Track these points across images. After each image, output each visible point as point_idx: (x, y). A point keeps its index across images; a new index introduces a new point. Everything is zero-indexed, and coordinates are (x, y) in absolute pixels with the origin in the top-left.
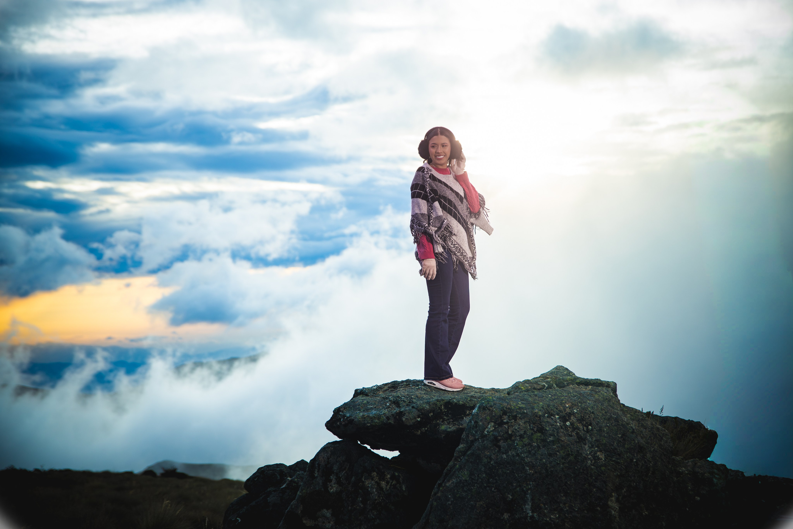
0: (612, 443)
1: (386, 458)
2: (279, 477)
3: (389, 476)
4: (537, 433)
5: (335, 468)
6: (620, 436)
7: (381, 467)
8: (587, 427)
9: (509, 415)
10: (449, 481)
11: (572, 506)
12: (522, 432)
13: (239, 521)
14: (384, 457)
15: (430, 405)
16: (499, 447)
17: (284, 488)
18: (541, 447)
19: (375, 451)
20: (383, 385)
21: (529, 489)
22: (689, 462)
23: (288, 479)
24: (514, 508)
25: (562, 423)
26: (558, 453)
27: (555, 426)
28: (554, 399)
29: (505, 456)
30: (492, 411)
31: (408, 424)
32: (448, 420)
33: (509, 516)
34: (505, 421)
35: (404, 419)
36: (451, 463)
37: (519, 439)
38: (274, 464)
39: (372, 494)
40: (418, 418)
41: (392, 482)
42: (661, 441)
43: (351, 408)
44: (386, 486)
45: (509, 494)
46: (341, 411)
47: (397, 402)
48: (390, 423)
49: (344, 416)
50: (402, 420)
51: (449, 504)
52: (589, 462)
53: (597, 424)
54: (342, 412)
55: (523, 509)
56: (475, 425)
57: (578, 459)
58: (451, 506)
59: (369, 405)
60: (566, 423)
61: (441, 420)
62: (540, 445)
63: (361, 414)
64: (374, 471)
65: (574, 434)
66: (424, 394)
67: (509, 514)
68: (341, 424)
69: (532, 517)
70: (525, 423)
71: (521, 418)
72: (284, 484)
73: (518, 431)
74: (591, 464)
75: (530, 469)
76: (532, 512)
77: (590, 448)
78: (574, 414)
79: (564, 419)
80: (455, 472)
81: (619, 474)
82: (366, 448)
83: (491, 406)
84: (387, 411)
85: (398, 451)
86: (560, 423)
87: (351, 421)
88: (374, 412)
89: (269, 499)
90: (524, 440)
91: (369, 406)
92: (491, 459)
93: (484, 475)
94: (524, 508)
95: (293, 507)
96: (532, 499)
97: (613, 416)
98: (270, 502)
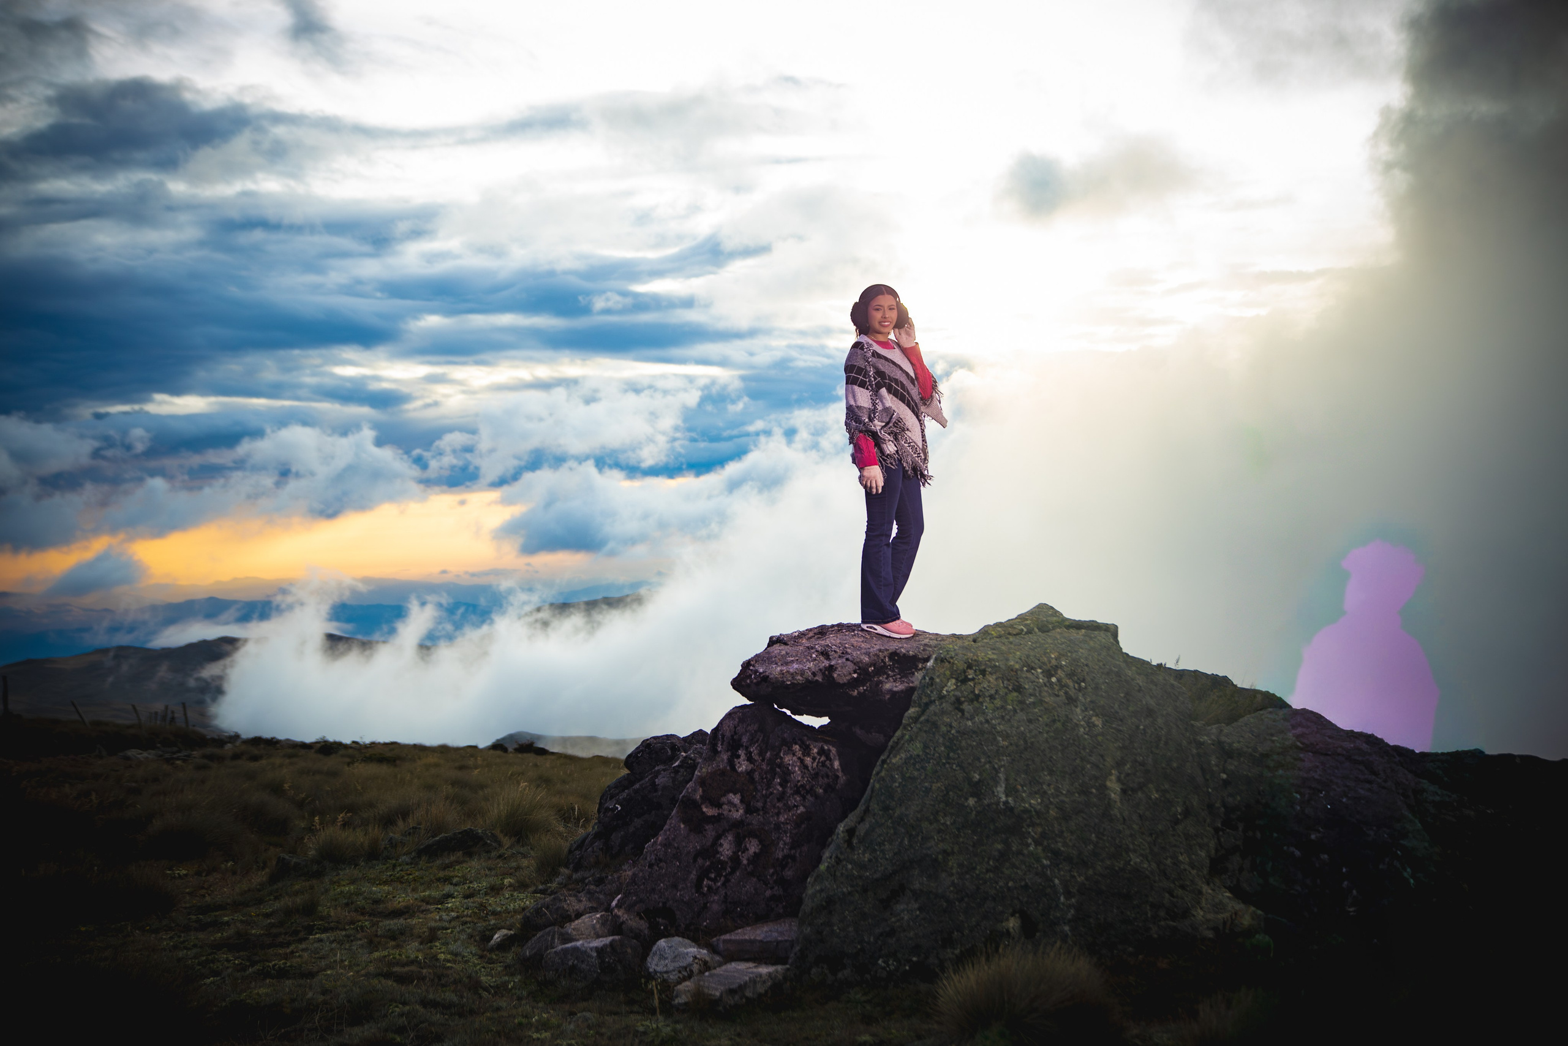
0: (1112, 705)
1: (812, 726)
2: (670, 752)
3: (815, 750)
4: (1012, 691)
5: (745, 739)
6: (1122, 695)
7: (805, 738)
8: (1079, 684)
9: (976, 669)
10: (895, 756)
11: (1059, 788)
12: (993, 692)
13: (619, 809)
14: (808, 725)
15: (870, 657)
16: (962, 711)
17: (676, 766)
18: (1018, 711)
19: (797, 718)
20: (807, 630)
21: (1000, 767)
22: (1212, 728)
23: (682, 755)
24: (983, 791)
25: (1046, 679)
26: (1040, 719)
27: (1037, 682)
28: (1035, 648)
29: (969, 723)
30: (953, 663)
31: (841, 682)
32: (894, 675)
33: (976, 802)
34: (970, 677)
35: (835, 676)
36: (898, 733)
37: (988, 701)
38: (664, 736)
39: (793, 774)
40: (855, 673)
41: (819, 759)
42: (1176, 701)
43: (765, 661)
44: (812, 763)
45: (975, 772)
46: (751, 665)
47: (826, 653)
48: (817, 680)
49: (756, 671)
50: (833, 678)
51: (896, 786)
52: (1082, 730)
53: (1092, 680)
54: (754, 666)
55: (993, 792)
56: (930, 683)
57: (1068, 726)
58: (899, 790)
59: (789, 657)
60: (1050, 678)
61: (885, 676)
62: (1017, 708)
63: (779, 669)
64: (796, 744)
65: (1061, 693)
66: (862, 642)
67: (976, 799)
68: (751, 682)
69: (1006, 803)
70: (997, 679)
71: (991, 673)
72: (676, 761)
73: (988, 690)
74: (1084, 733)
75: (1003, 741)
76: (1007, 796)
77: (1083, 711)
78: (1061, 667)
79: (1049, 674)
80: (903, 744)
81: (1120, 745)
82: (786, 713)
83: (952, 658)
84: (813, 664)
85: (827, 718)
86: (1043, 680)
87: (765, 678)
88: (795, 666)
89: (657, 780)
90: (996, 702)
91: (788, 659)
92: (951, 726)
93: (943, 749)
94: (995, 791)
95: (690, 790)
96: (1007, 780)
97: (1113, 668)
98: (658, 785)
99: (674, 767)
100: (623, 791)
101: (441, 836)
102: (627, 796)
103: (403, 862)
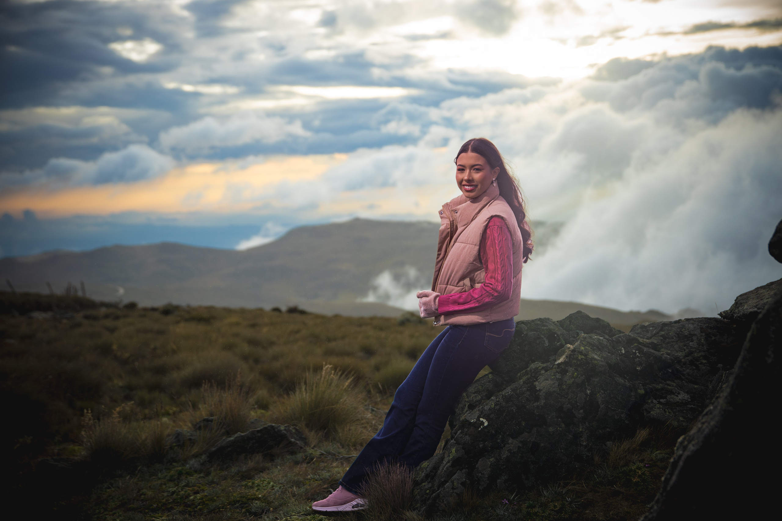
2: (547, 342)
13: (486, 424)
17: (561, 363)
23: (569, 348)
89: (537, 383)
98: (540, 390)
99: (559, 364)
100: (488, 397)
101: (236, 435)
102: (495, 405)
103: (191, 468)
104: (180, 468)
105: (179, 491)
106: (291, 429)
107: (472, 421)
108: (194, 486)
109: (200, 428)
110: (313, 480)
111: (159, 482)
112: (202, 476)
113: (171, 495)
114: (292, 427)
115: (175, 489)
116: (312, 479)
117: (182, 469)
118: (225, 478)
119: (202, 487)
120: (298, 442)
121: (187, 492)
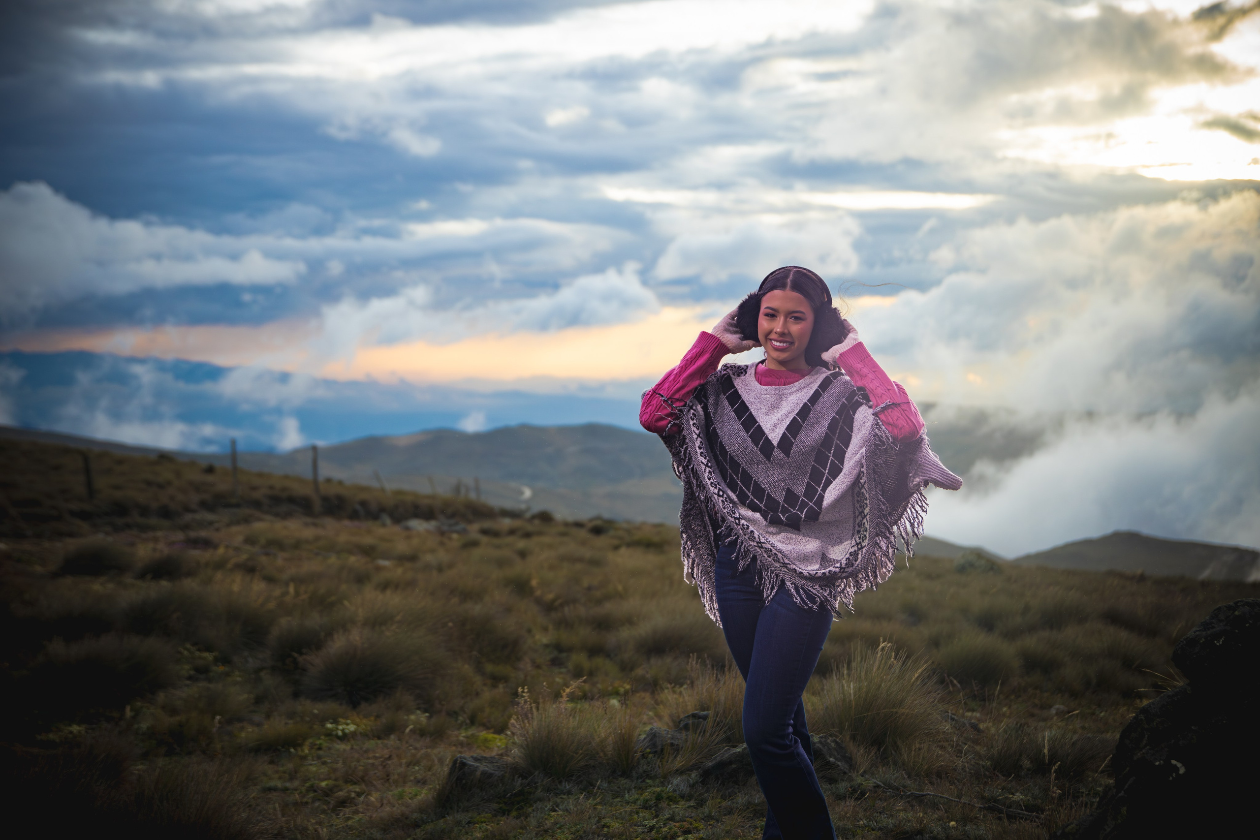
13: (1182, 771)
100: (1184, 726)
102: (1198, 738)
104: (658, 789)
105: (661, 827)
106: (829, 741)
107: (1157, 763)
108: (682, 820)
109: (686, 727)
110: (867, 828)
111: (628, 808)
112: (692, 805)
113: (648, 832)
114: (830, 738)
115: (654, 822)
116: (866, 826)
117: (662, 791)
118: (730, 812)
119: (695, 825)
120: (839, 763)
121: (673, 830)
